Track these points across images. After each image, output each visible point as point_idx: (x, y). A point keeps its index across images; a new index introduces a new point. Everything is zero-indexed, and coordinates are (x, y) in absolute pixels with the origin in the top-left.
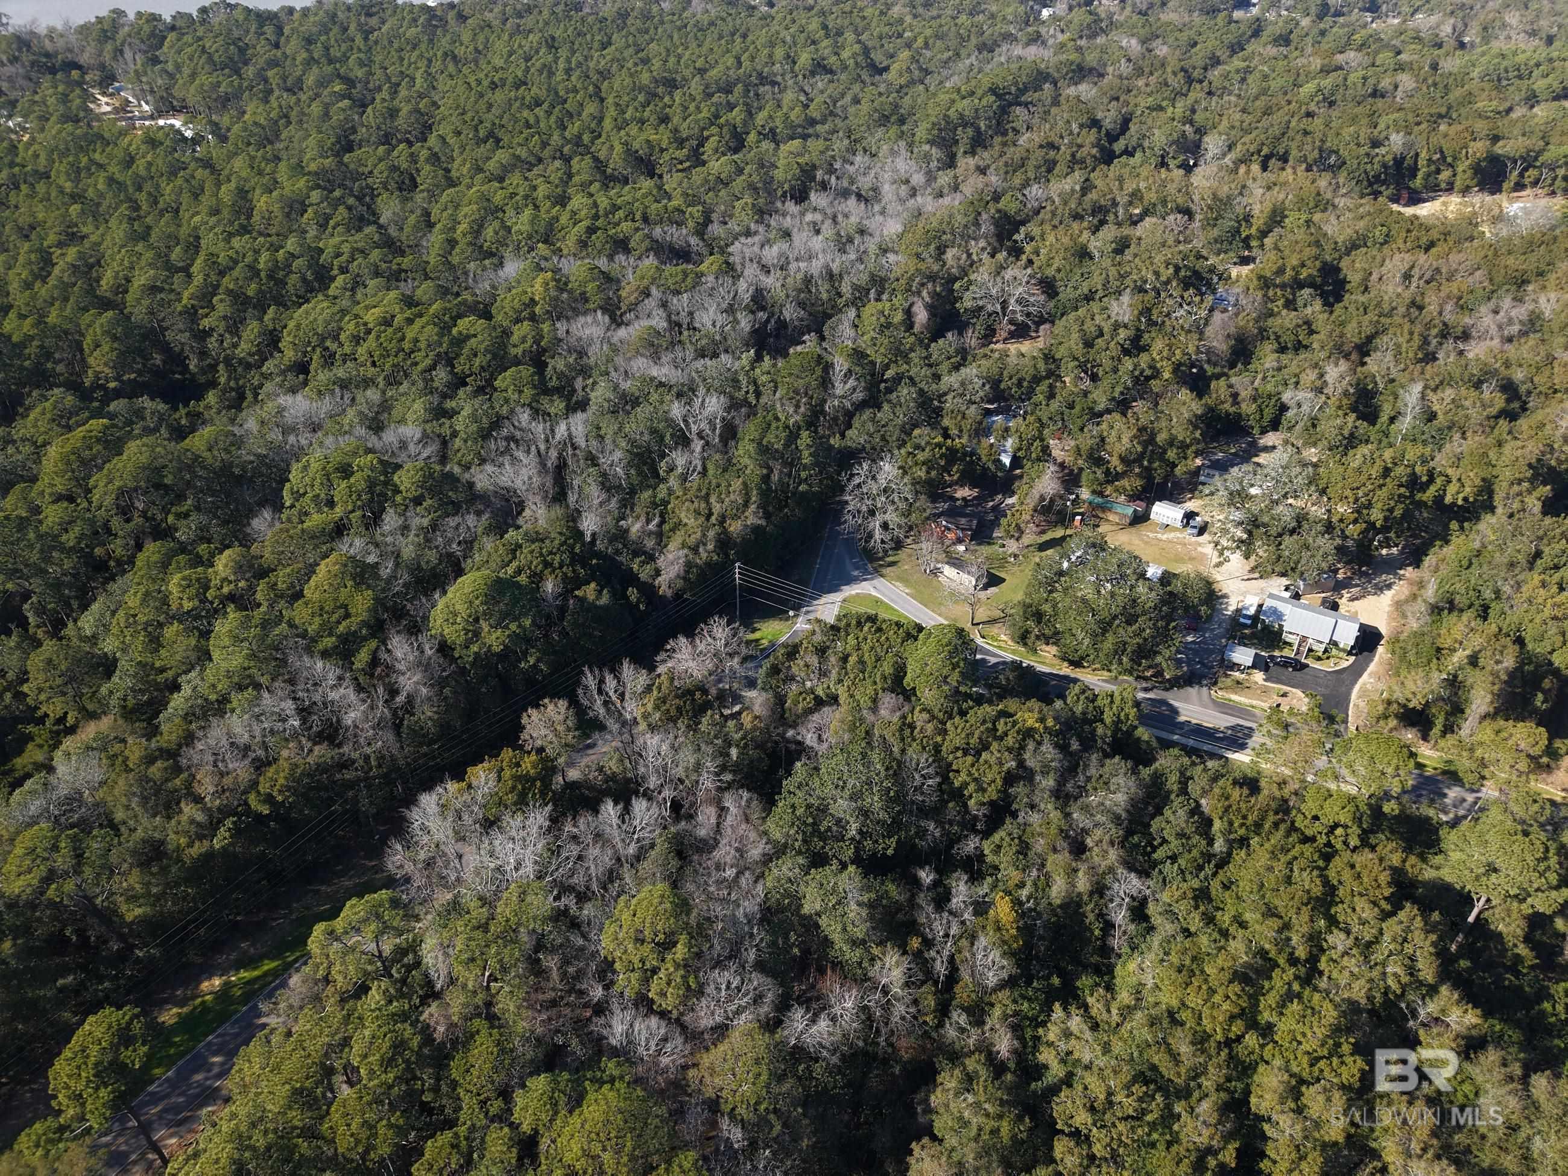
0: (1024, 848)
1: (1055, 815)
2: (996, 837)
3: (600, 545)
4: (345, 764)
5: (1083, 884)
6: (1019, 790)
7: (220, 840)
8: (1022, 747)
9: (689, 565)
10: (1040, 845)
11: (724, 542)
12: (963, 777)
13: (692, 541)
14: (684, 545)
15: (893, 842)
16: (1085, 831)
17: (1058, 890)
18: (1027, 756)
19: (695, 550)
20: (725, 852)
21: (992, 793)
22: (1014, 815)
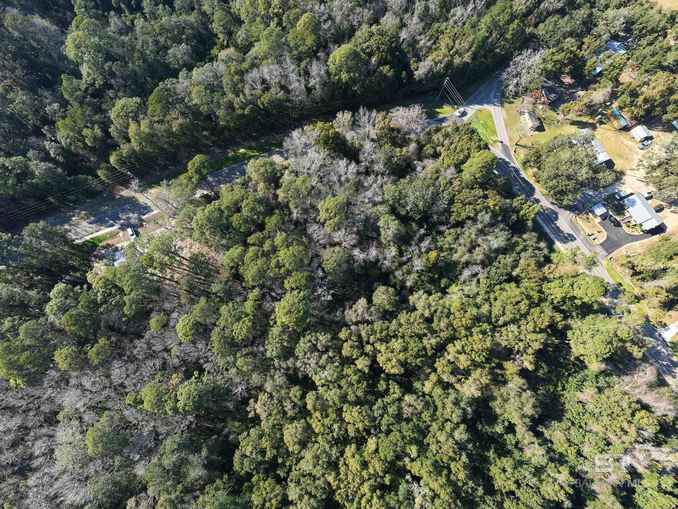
0: (457, 239)
1: (473, 236)
2: (452, 230)
3: (404, 46)
4: (289, 101)
5: (463, 260)
6: (469, 222)
7: (247, 111)
8: (481, 211)
9: (431, 70)
10: (462, 241)
11: (449, 65)
12: (455, 209)
13: (437, 60)
14: (433, 60)
15: (419, 217)
16: (479, 245)
17: (455, 257)
18: (479, 215)
19: (436, 64)
20: (369, 194)
21: (460, 219)
22: (463, 227)
